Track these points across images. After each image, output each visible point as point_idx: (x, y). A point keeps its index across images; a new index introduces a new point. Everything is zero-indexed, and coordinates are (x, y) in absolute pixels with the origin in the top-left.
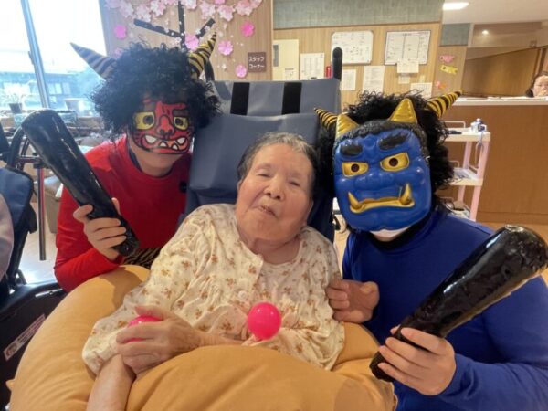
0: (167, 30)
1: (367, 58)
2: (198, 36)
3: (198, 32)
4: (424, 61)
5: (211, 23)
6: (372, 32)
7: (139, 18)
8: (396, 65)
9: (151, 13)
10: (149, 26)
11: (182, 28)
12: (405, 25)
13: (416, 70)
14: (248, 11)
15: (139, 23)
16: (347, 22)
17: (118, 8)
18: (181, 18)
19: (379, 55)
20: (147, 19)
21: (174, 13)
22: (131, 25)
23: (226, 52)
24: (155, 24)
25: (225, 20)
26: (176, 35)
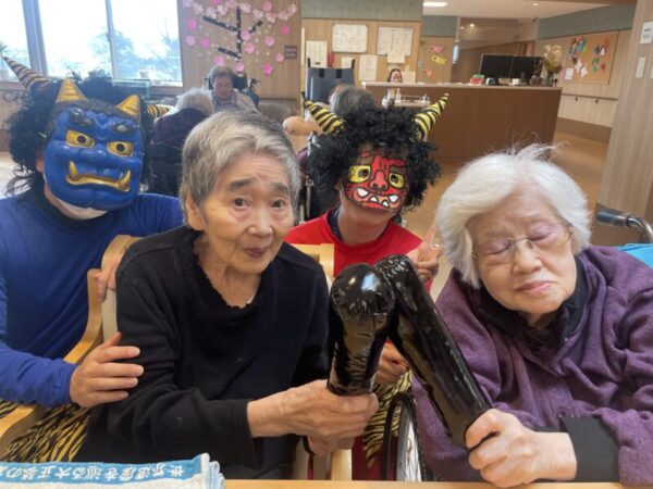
0: (228, 26)
1: (363, 48)
2: (250, 32)
3: (250, 28)
4: (409, 54)
5: (260, 23)
6: (368, 26)
7: (208, 15)
8: (386, 55)
9: (217, 13)
10: (214, 22)
11: (239, 25)
12: (393, 22)
13: (402, 60)
14: (286, 18)
15: (208, 19)
16: (346, 15)
17: (192, 8)
18: (239, 18)
19: (372, 46)
20: (214, 16)
21: (233, 15)
22: (202, 20)
23: (270, 44)
24: (219, 21)
25: (270, 23)
26: (234, 30)
